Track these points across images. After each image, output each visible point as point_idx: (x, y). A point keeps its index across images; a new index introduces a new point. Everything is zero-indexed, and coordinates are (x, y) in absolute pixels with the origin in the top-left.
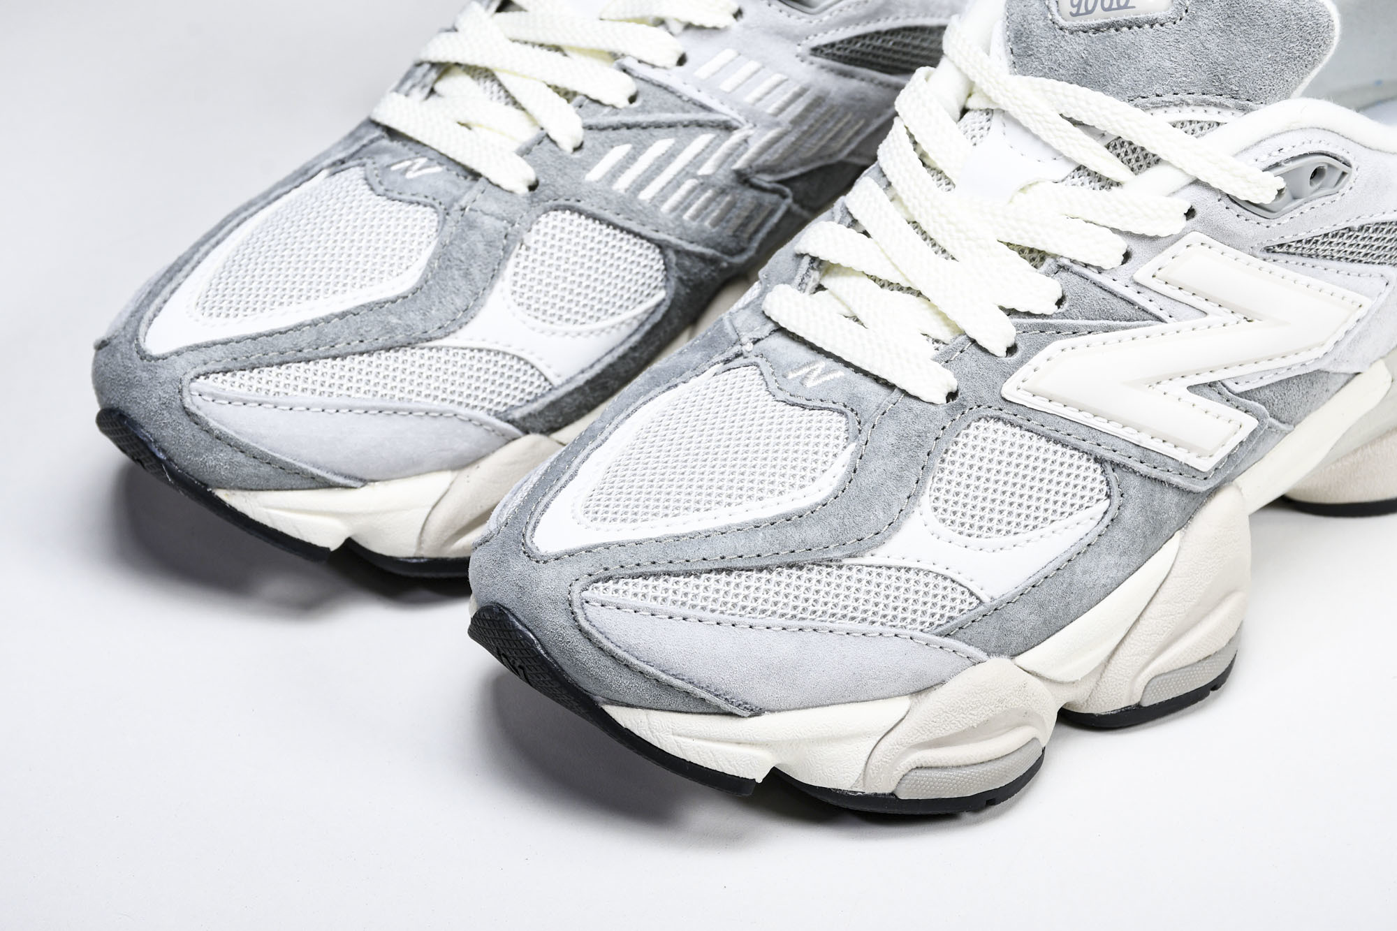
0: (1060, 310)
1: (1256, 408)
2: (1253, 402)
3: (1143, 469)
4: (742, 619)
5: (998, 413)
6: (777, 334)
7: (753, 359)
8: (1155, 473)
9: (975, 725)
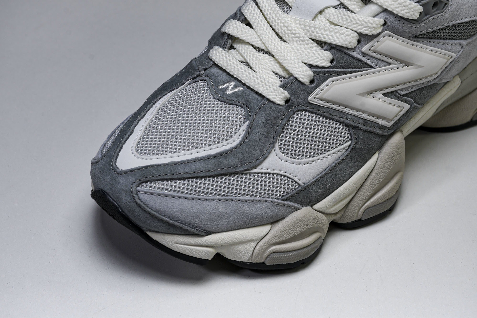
0: (332, 65)
1: (409, 100)
2: (408, 98)
3: (365, 128)
4: (203, 197)
5: (306, 108)
6: (214, 66)
7: (204, 78)
8: (370, 129)
9: (297, 235)
